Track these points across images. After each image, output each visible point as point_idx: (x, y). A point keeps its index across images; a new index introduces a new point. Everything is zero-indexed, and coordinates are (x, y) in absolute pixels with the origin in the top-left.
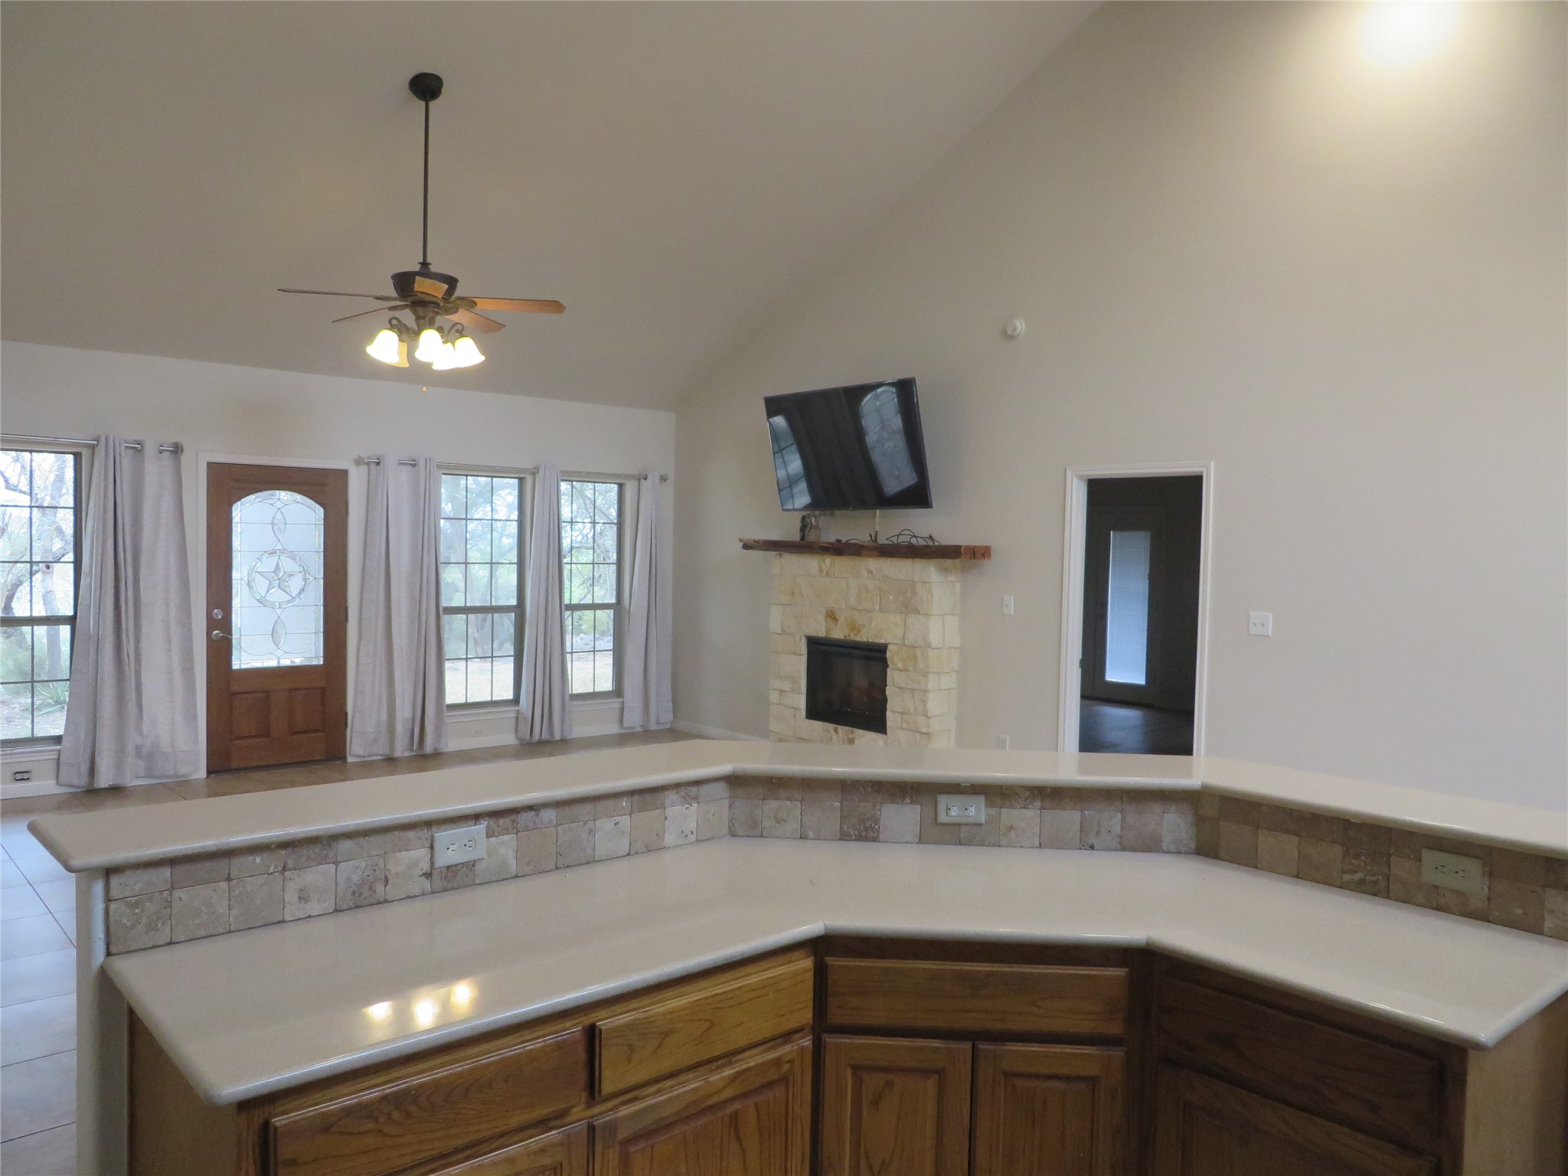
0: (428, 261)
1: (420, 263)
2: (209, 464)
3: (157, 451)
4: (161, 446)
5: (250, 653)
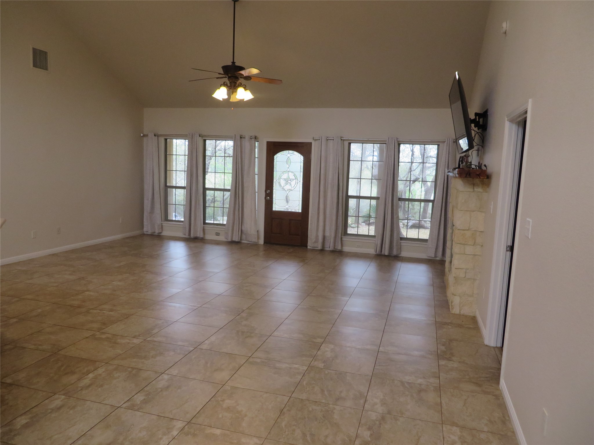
0: (235, 61)
1: (232, 62)
2: (268, 142)
3: (249, 138)
4: (251, 137)
5: (278, 206)
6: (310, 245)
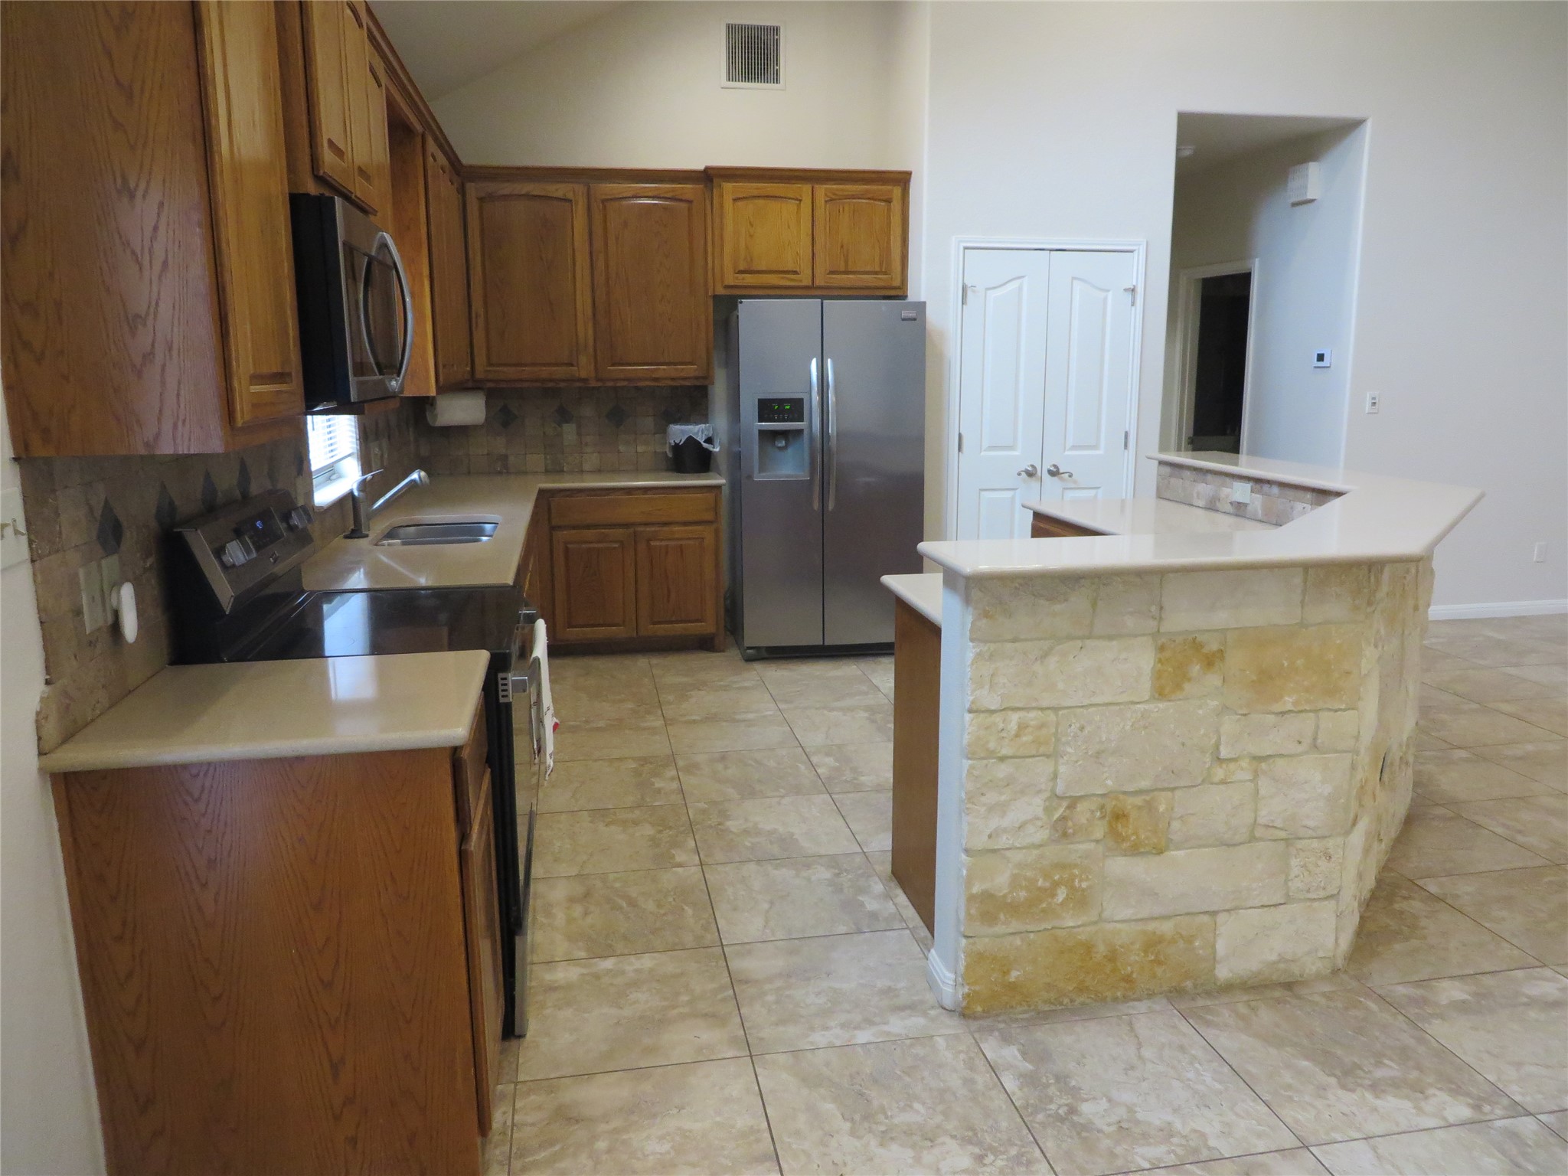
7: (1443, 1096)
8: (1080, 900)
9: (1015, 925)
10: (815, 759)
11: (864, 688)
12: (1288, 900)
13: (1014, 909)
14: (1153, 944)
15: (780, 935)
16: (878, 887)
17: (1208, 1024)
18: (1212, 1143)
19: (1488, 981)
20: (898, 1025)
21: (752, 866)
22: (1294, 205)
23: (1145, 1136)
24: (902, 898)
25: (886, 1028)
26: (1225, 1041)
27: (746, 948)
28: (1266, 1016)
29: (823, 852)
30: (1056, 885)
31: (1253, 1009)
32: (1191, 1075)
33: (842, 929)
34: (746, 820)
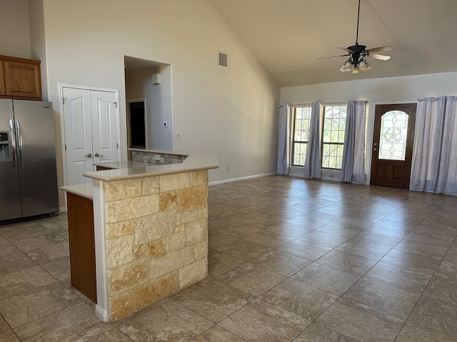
0: (358, 42)
1: (355, 43)
2: (376, 105)
3: (361, 103)
5: (383, 155)
6: (412, 187)
7: (240, 300)
8: (144, 275)
9: (126, 289)
10: (29, 255)
11: (41, 229)
12: (195, 261)
13: (125, 283)
14: (164, 283)
15: (36, 317)
16: (68, 291)
17: (182, 300)
18: (194, 332)
19: (237, 269)
20: (90, 334)
21: (15, 297)
22: (154, 84)
23: (177, 337)
24: (78, 293)
25: (87, 336)
26: (187, 304)
27: (23, 327)
28: (195, 294)
29: (43, 285)
30: (137, 273)
31: (191, 293)
32: (182, 316)
33: (60, 308)
34: (7, 282)
